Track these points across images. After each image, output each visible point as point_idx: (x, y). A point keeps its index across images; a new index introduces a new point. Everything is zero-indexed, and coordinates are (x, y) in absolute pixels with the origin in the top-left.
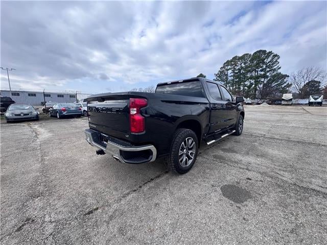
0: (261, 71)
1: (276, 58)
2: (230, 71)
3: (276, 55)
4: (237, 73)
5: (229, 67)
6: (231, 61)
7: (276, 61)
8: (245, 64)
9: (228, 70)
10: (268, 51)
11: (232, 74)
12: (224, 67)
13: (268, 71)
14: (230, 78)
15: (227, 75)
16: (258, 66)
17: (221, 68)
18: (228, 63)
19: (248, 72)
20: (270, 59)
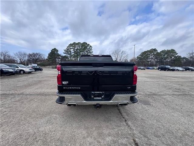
0: (86, 52)
1: (91, 47)
2: (72, 50)
3: (91, 46)
4: (76, 51)
5: (72, 47)
6: (73, 44)
7: (91, 49)
8: (79, 47)
9: (71, 49)
10: (88, 44)
11: (73, 51)
12: (69, 47)
13: (89, 53)
14: (72, 54)
15: (71, 51)
16: (84, 49)
17: (67, 47)
18: (71, 45)
19: (81, 51)
20: (89, 47)
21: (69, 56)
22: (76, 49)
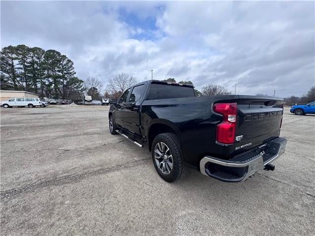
0: (59, 71)
1: (71, 63)
3: (69, 61)
4: (29, 66)
5: (14, 56)
7: (71, 66)
8: (38, 58)
9: (13, 59)
10: (62, 54)
11: (21, 66)
13: (66, 74)
14: (18, 71)
15: (12, 65)
16: (54, 64)
18: (10, 49)
19: (44, 69)
20: (65, 62)
21: (7, 75)
22: (29, 60)
